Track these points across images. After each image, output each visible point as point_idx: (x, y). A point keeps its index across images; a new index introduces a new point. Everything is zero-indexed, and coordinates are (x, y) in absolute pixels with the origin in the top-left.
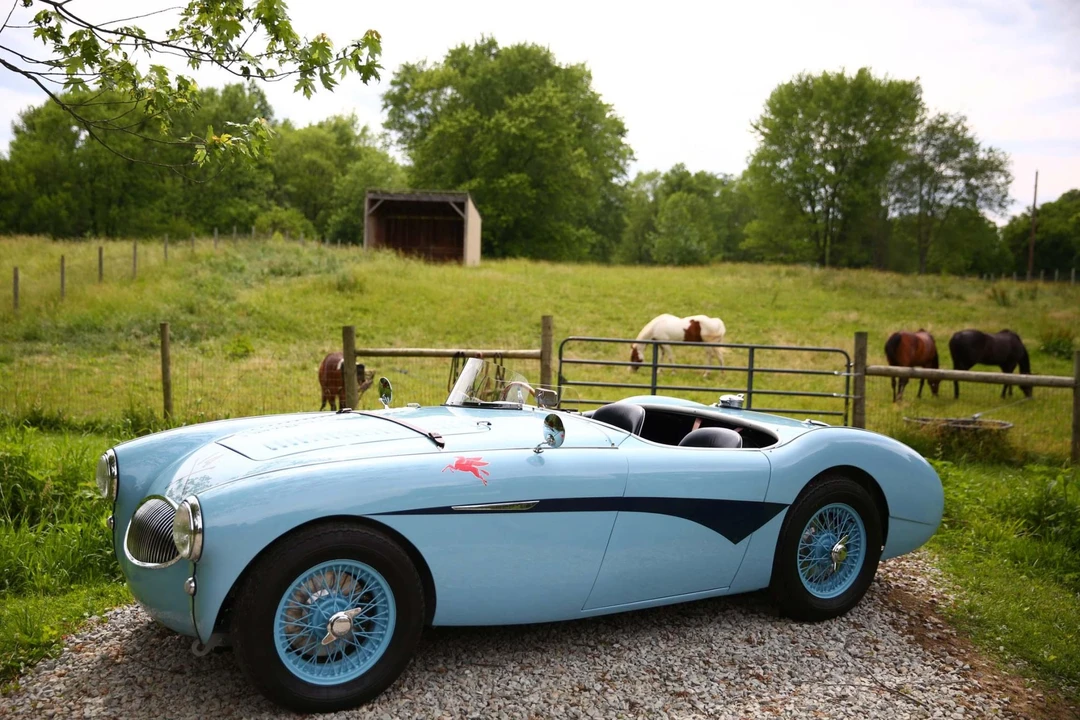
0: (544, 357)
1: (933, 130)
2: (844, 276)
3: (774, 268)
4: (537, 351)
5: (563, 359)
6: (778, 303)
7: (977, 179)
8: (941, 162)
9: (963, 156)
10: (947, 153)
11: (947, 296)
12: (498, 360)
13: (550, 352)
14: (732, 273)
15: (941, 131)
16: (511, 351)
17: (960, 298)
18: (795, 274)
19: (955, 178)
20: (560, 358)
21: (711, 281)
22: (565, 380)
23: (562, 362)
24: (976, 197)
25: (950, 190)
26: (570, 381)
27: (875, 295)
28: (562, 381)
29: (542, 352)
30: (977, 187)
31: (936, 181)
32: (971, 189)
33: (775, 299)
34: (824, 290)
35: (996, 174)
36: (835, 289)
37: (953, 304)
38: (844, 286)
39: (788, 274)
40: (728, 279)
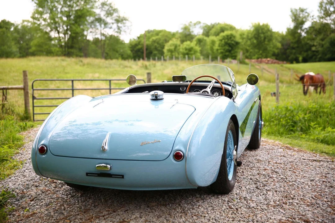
0: (25, 89)
1: (103, 4)
2: (86, 60)
3: (55, 58)
4: (21, 86)
5: (34, 88)
6: (66, 71)
7: (121, 24)
8: (108, 16)
9: (115, 15)
10: (109, 14)
11: (126, 67)
12: (5, 91)
13: (28, 86)
14: (39, 60)
15: (106, 5)
16: (10, 87)
17: (130, 67)
18: (66, 61)
19: (113, 23)
20: (33, 88)
21: (33, 63)
22: (35, 97)
23: (33, 90)
24: (121, 31)
25: (111, 28)
26: (37, 98)
27: (100, 67)
28: (34, 98)
29: (24, 86)
30: (121, 27)
31: (106, 24)
32: (119, 28)
33: (64, 69)
34: (80, 66)
35: (127, 22)
36: (84, 65)
37: (129, 69)
38: (88, 64)
39: (63, 60)
40: (39, 63)
